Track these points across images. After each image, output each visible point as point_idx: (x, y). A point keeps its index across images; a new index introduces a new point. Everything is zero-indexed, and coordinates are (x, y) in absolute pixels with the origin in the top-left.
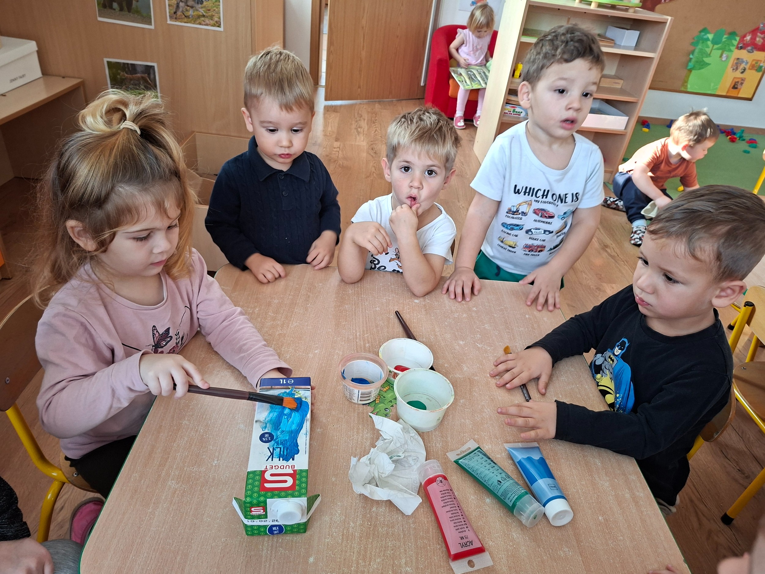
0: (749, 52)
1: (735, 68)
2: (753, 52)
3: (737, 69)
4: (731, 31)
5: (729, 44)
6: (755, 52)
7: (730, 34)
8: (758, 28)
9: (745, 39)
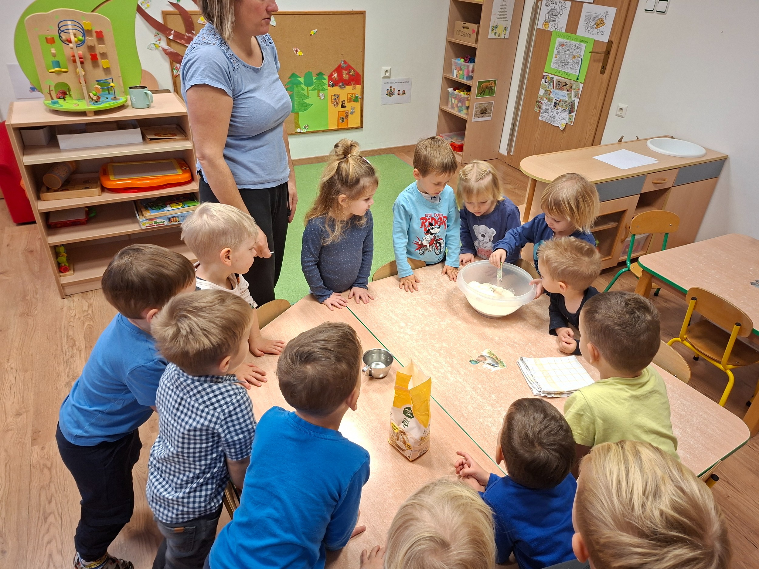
0: (341, 88)
1: (335, 104)
2: (345, 87)
3: (337, 104)
4: (318, 72)
5: (321, 84)
6: (346, 86)
7: (318, 75)
8: (340, 65)
9: (333, 77)
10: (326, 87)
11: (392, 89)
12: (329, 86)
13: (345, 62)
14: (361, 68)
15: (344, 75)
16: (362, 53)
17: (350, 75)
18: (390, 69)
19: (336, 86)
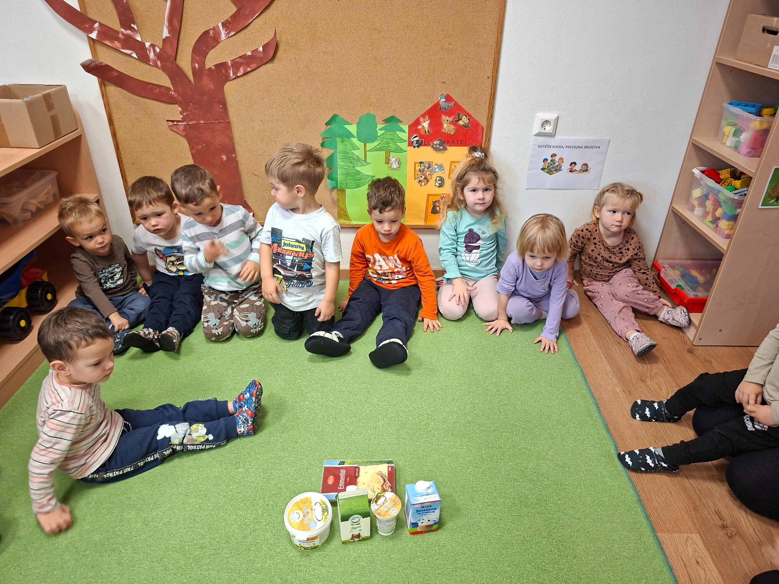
0: (436, 149)
1: (421, 179)
2: (445, 149)
3: (427, 180)
4: (388, 116)
5: (393, 140)
6: (449, 148)
7: (387, 121)
8: (438, 104)
9: (419, 127)
10: (404, 146)
11: (557, 159)
12: (410, 144)
13: (449, 98)
14: (485, 112)
15: (445, 126)
16: (489, 82)
17: (460, 126)
18: (558, 118)
19: (425, 145)
